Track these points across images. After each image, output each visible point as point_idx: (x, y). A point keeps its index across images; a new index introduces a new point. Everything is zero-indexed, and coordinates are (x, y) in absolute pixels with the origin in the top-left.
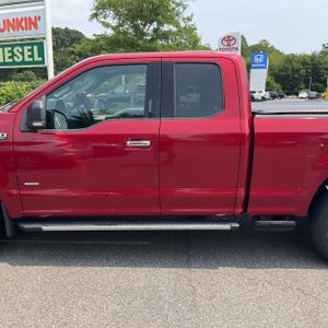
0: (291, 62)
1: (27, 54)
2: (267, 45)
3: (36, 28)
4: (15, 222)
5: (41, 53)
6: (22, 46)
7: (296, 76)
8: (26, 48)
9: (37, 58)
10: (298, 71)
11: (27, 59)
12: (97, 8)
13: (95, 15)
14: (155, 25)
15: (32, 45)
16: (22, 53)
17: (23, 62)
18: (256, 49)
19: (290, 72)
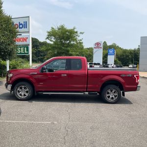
0: (125, 52)
1: (22, 50)
2: (115, 45)
3: (26, 41)
4: (37, 92)
5: (28, 50)
6: (21, 47)
7: (128, 58)
8: (22, 48)
9: (26, 52)
10: (128, 56)
11: (22, 52)
12: (48, 36)
13: (48, 38)
14: (68, 41)
15: (24, 47)
16: (21, 50)
17: (21, 53)
18: (111, 47)
19: (125, 56)
